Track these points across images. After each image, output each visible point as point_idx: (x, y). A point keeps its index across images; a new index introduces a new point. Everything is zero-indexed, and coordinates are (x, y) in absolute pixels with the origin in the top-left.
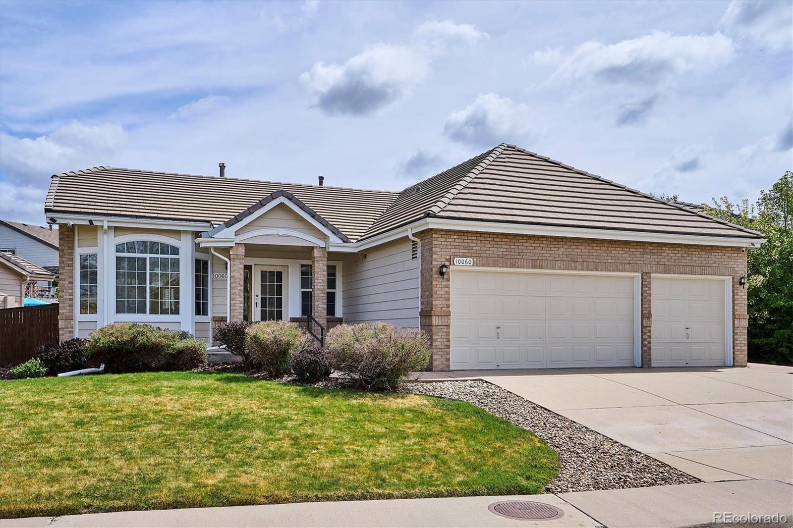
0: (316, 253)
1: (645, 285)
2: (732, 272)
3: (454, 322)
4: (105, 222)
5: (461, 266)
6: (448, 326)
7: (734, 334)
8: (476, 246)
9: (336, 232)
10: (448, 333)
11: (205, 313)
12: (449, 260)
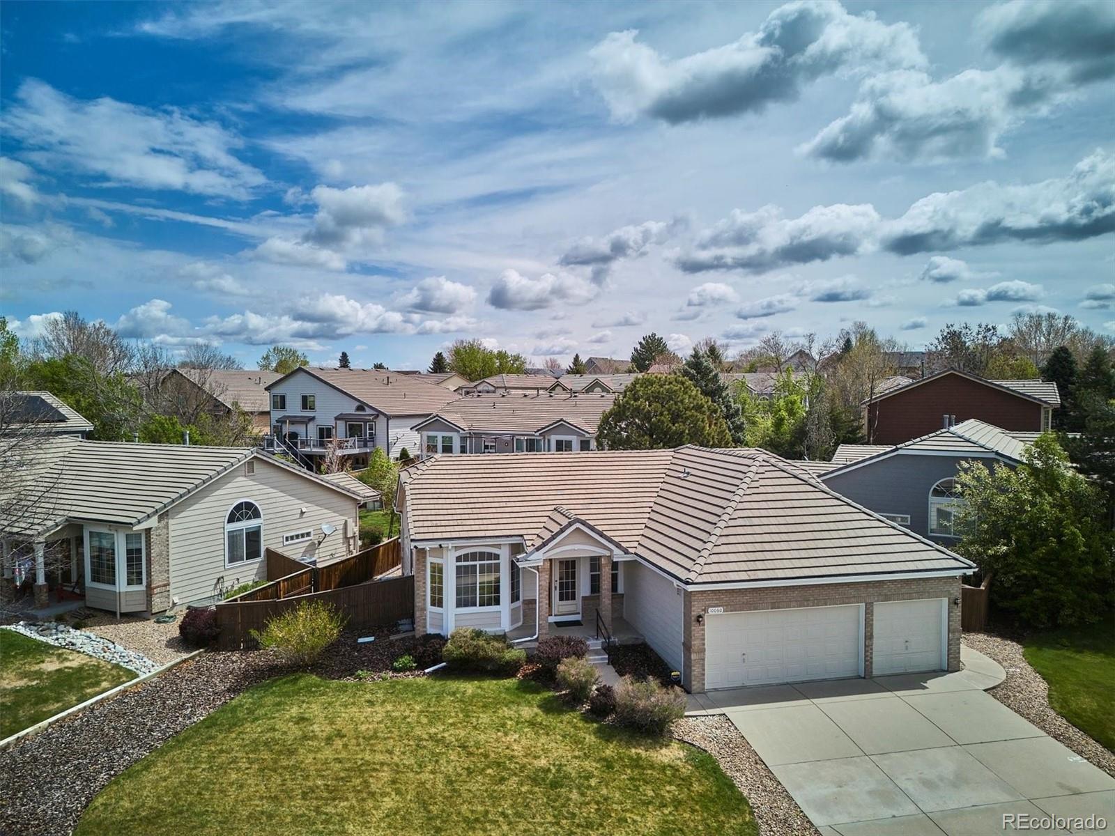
0: (603, 561)
1: (869, 613)
2: (948, 594)
3: (708, 655)
4: (450, 544)
5: (714, 614)
6: (704, 660)
7: (949, 645)
8: (725, 598)
9: (618, 545)
10: (703, 665)
11: (518, 599)
12: (704, 610)
